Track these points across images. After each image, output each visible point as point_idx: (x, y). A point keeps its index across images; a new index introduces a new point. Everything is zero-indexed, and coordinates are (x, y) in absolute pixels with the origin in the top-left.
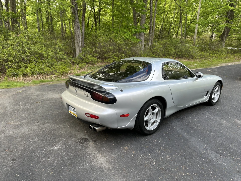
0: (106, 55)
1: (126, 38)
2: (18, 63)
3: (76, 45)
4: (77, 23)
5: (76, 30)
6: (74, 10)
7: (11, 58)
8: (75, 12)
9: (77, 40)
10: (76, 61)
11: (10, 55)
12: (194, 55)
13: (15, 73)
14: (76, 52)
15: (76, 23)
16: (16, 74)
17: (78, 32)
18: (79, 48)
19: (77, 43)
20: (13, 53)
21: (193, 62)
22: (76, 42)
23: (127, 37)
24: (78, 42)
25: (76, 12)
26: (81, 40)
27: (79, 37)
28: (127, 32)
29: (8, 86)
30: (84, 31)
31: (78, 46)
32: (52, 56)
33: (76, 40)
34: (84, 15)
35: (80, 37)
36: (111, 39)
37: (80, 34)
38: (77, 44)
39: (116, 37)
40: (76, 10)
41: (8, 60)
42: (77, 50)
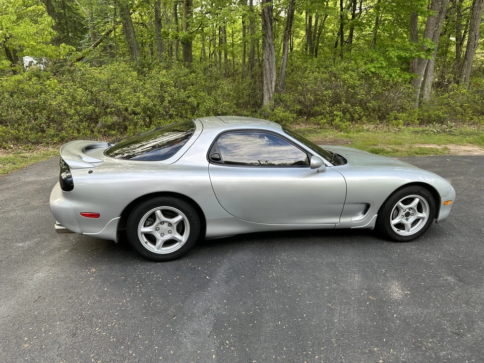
0: (317, 108)
1: (371, 72)
2: (150, 118)
3: (265, 88)
4: (269, 45)
5: (265, 59)
6: (265, 22)
7: (138, 110)
8: (266, 25)
9: (267, 79)
11: (137, 104)
14: (264, 101)
15: (267, 46)
17: (269, 62)
18: (269, 93)
19: (267, 84)
22: (265, 82)
23: (373, 70)
24: (269, 83)
25: (269, 24)
26: (274, 78)
27: (271, 73)
28: (377, 59)
30: (285, 60)
31: (268, 90)
33: (264, 79)
34: (288, 28)
35: (275, 73)
37: (274, 67)
38: (266, 86)
40: (268, 21)
41: (134, 113)
42: (266, 97)
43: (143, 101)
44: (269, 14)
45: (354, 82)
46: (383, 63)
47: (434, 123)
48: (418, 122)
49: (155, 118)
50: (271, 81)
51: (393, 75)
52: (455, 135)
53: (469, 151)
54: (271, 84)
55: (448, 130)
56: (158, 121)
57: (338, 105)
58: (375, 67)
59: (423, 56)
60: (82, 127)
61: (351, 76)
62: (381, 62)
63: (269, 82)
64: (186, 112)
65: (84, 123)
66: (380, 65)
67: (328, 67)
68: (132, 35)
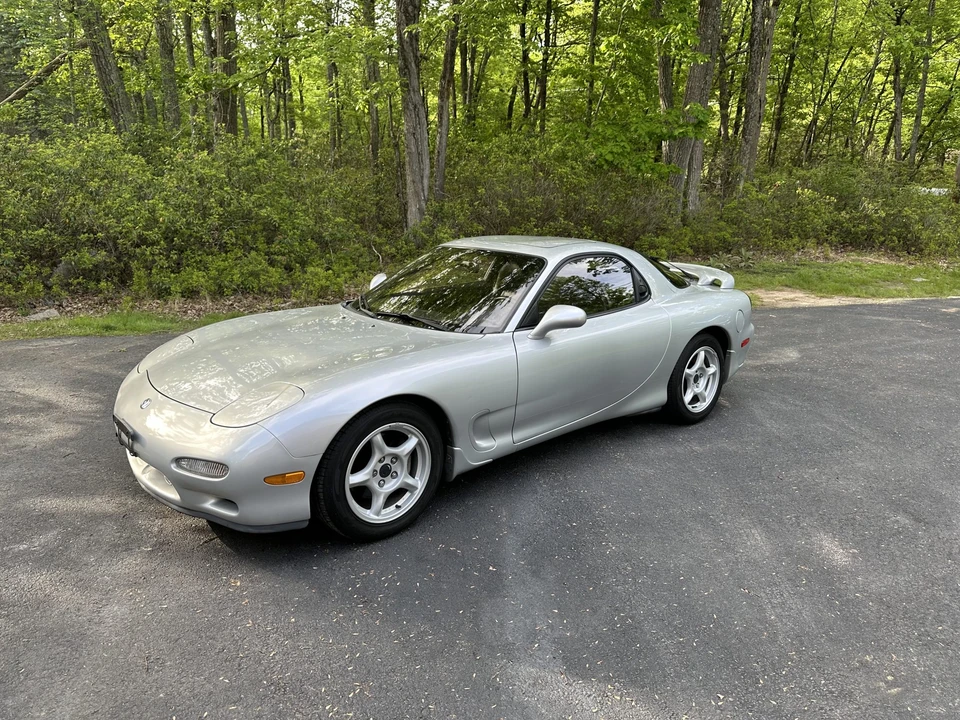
1: (606, 161)
2: (181, 251)
3: (410, 190)
4: (415, 107)
5: (408, 132)
6: (405, 60)
7: (153, 235)
8: (407, 67)
9: (413, 172)
10: (397, 249)
11: (152, 222)
12: (924, 235)
13: (163, 284)
14: (409, 217)
15: (411, 107)
16: (166, 289)
17: (416, 140)
18: (419, 201)
19: (414, 182)
20: (161, 215)
21: (911, 267)
22: (409, 179)
23: (609, 157)
24: (417, 180)
25: (413, 65)
26: (427, 172)
27: (420, 162)
28: (614, 138)
29: (108, 328)
30: (444, 137)
31: (416, 194)
32: (305, 228)
33: (408, 172)
34: (448, 75)
35: (427, 161)
36: (542, 167)
37: (426, 148)
38: (411, 187)
39: (562, 157)
40: (411, 58)
41: (143, 241)
42: (413, 209)
43: (165, 215)
44: (411, 45)
45: (580, 181)
46: (627, 146)
47: (720, 253)
48: (691, 252)
49: (189, 252)
50: (422, 177)
51: (643, 167)
52: (758, 273)
53: (792, 300)
54: (422, 183)
55: (743, 264)
56: (198, 258)
57: (552, 223)
58: (612, 152)
59: (692, 135)
60: (25, 276)
61: (573, 168)
62: (622, 144)
63: (418, 178)
64: (255, 239)
65: (28, 267)
66: (620, 151)
67: (529, 151)
68: (114, 76)
